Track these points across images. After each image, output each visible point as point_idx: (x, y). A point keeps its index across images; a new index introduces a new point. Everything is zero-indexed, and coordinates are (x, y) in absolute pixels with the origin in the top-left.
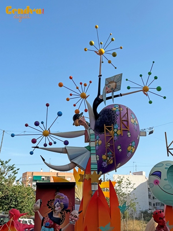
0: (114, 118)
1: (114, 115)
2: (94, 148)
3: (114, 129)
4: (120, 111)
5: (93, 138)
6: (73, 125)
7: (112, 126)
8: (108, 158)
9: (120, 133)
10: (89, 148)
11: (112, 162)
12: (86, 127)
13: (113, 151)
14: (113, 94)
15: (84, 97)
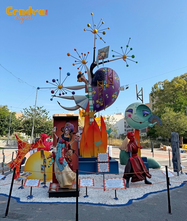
0: (104, 77)
1: (104, 75)
2: (91, 96)
3: (104, 83)
4: (107, 71)
5: (90, 90)
6: (78, 81)
7: (102, 82)
8: (100, 102)
9: (107, 86)
10: (88, 96)
11: (102, 104)
12: (86, 83)
13: (103, 97)
14: (103, 61)
15: (84, 63)
